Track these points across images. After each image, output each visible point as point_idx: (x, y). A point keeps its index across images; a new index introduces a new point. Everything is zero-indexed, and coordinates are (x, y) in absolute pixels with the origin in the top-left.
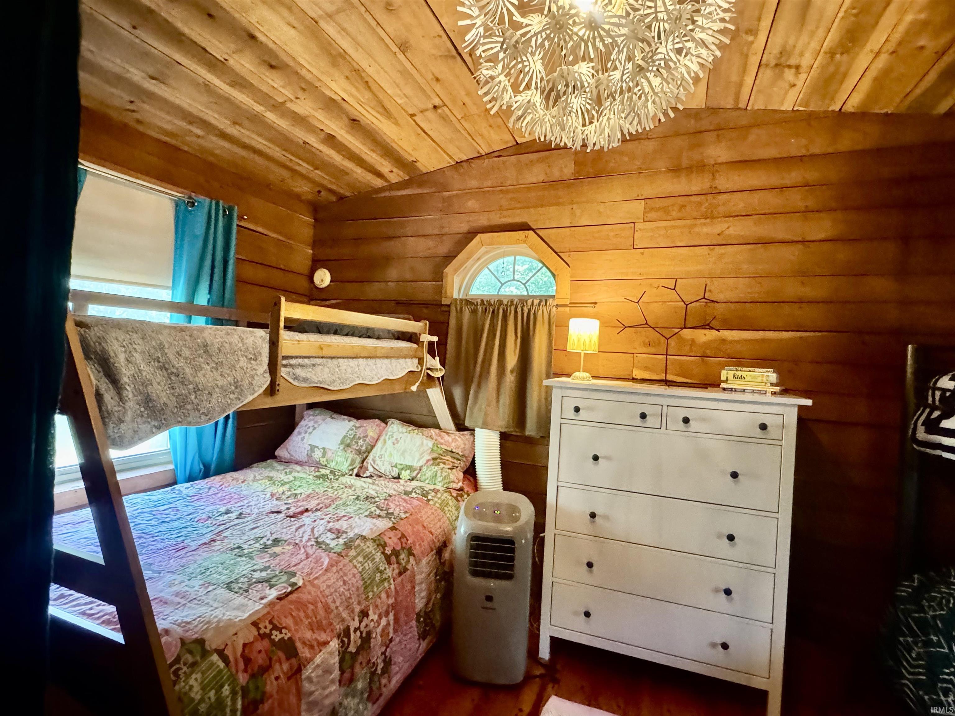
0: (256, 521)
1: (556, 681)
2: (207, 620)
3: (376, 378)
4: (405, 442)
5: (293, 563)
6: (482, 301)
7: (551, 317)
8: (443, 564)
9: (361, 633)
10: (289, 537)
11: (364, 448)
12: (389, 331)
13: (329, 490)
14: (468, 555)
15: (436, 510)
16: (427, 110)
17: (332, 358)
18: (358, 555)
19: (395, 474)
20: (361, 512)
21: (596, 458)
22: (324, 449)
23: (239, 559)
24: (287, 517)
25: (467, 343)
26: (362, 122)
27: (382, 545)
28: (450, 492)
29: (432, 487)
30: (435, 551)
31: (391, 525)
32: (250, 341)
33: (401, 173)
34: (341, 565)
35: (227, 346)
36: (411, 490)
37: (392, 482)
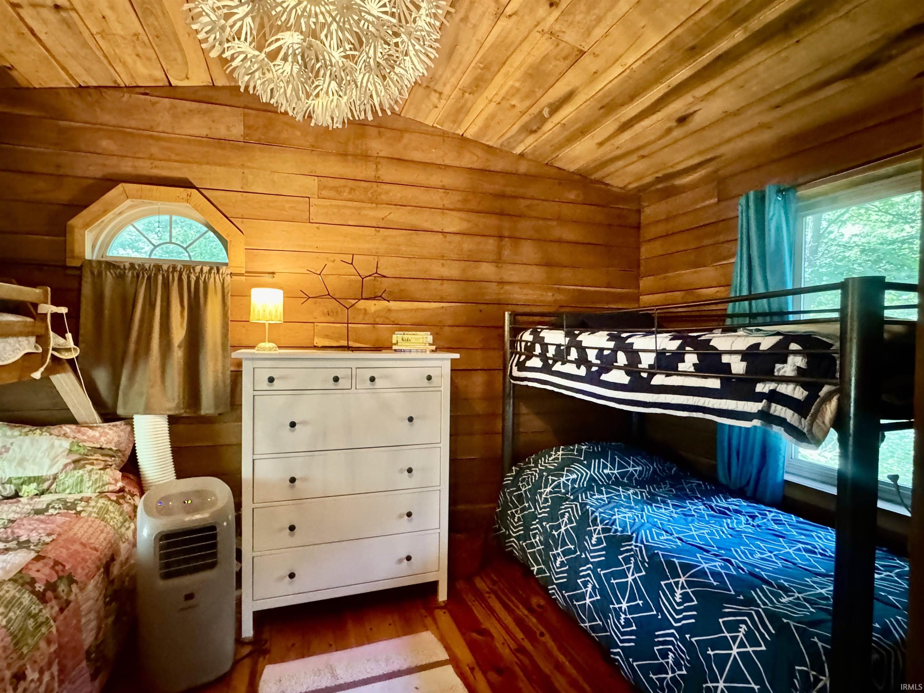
1: (266, 652)
4: (21, 447)
6: (132, 265)
7: (226, 285)
8: (112, 582)
14: (158, 558)
15: (93, 522)
21: (293, 425)
27: (29, 583)
28: (106, 496)
29: (79, 496)
30: (102, 570)
31: (33, 555)
36: (44, 507)
37: (6, 503)
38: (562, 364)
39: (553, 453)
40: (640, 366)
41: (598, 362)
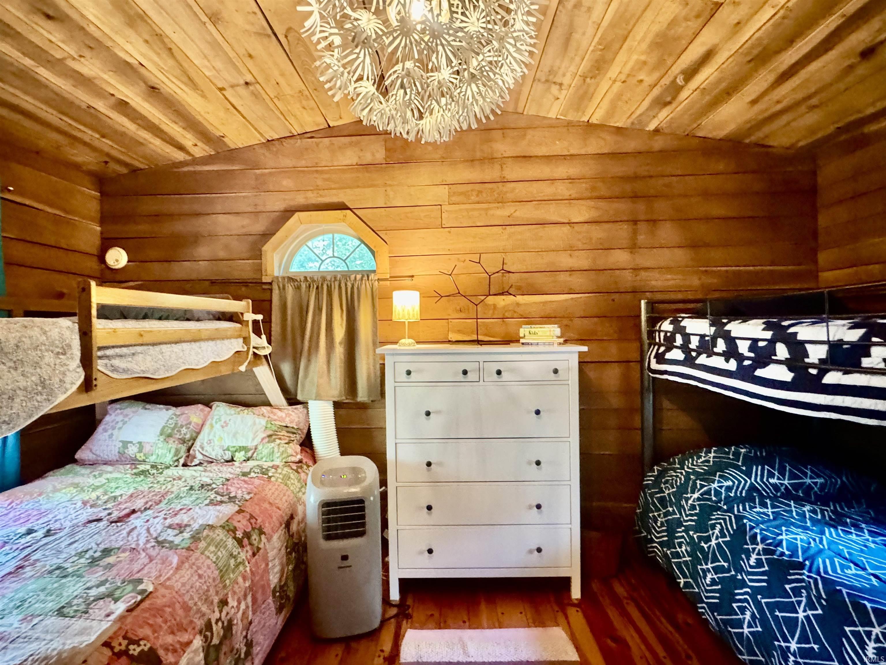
0: (72, 534)
1: (408, 617)
2: (44, 655)
3: (202, 361)
4: (235, 423)
5: (136, 570)
6: (306, 278)
7: (374, 290)
8: (291, 536)
9: (223, 623)
10: (122, 543)
11: (188, 436)
12: (209, 313)
13: (155, 485)
14: (321, 521)
15: (279, 486)
16: (238, 85)
17: (154, 345)
18: (209, 545)
19: (228, 457)
20: (200, 501)
21: (428, 414)
22: (140, 443)
23: (64, 580)
24: (112, 522)
25: (292, 318)
26: (162, 90)
27: (232, 531)
28: (289, 466)
29: (271, 464)
30: (284, 526)
31: (237, 508)
32: (54, 333)
33: (207, 148)
34: (193, 559)
35: (27, 341)
36: (248, 470)
37: (226, 465)
38: (707, 357)
39: (703, 455)
40: (807, 360)
41: (752, 355)
